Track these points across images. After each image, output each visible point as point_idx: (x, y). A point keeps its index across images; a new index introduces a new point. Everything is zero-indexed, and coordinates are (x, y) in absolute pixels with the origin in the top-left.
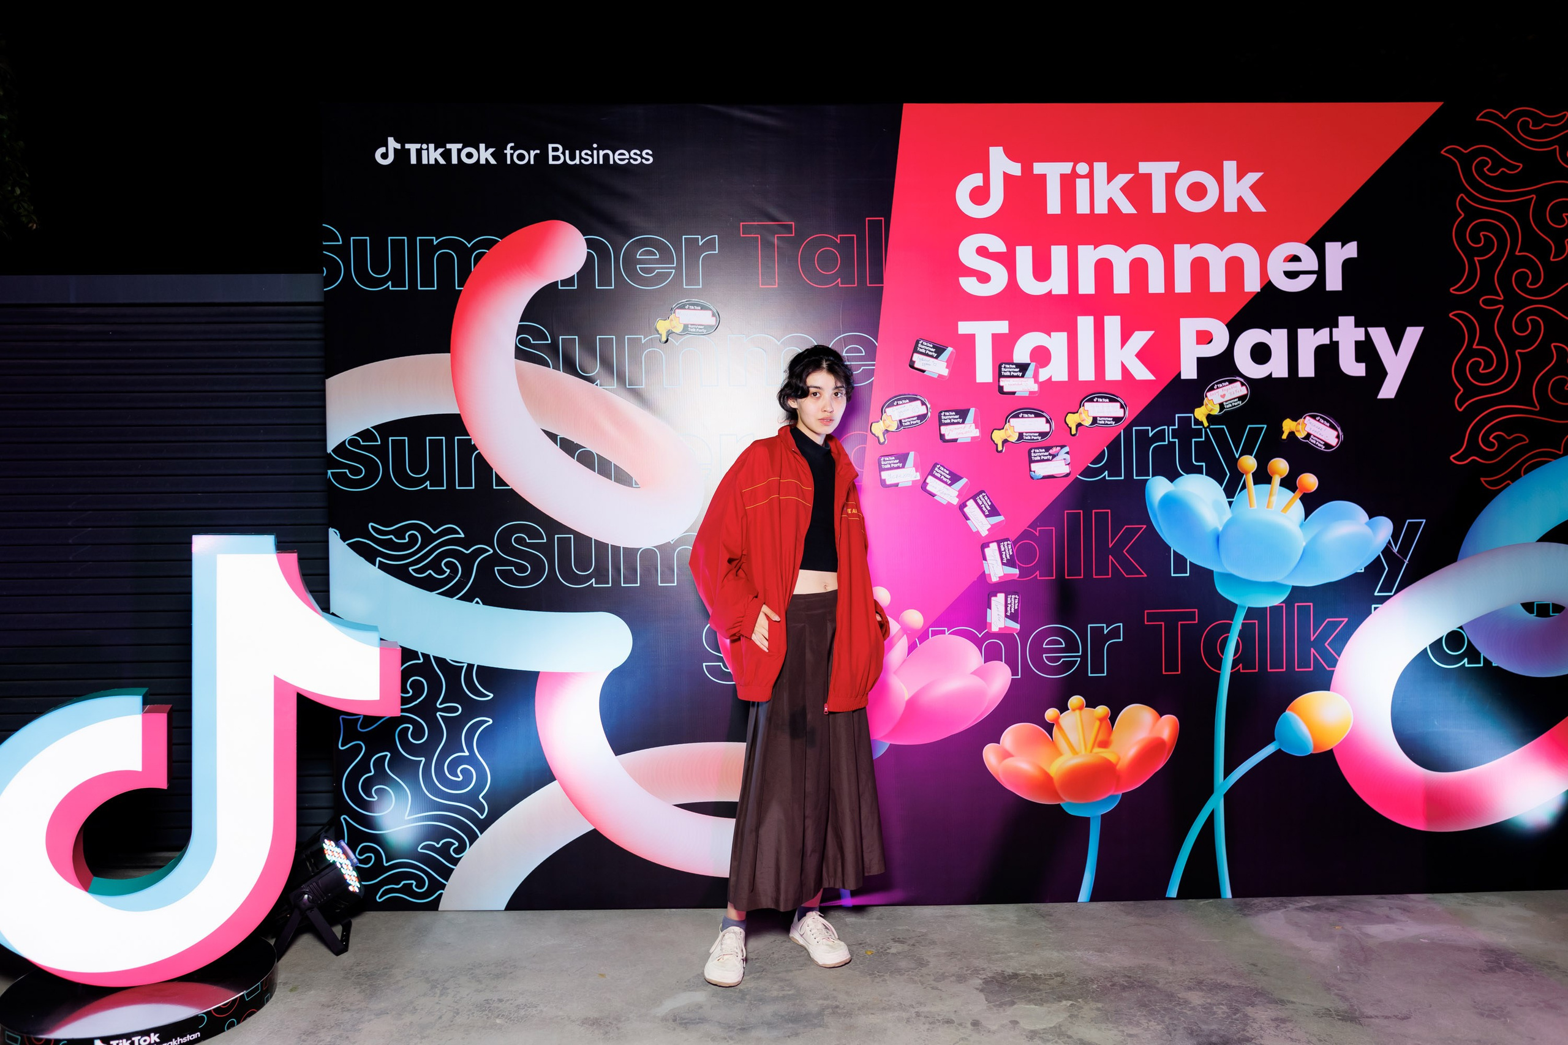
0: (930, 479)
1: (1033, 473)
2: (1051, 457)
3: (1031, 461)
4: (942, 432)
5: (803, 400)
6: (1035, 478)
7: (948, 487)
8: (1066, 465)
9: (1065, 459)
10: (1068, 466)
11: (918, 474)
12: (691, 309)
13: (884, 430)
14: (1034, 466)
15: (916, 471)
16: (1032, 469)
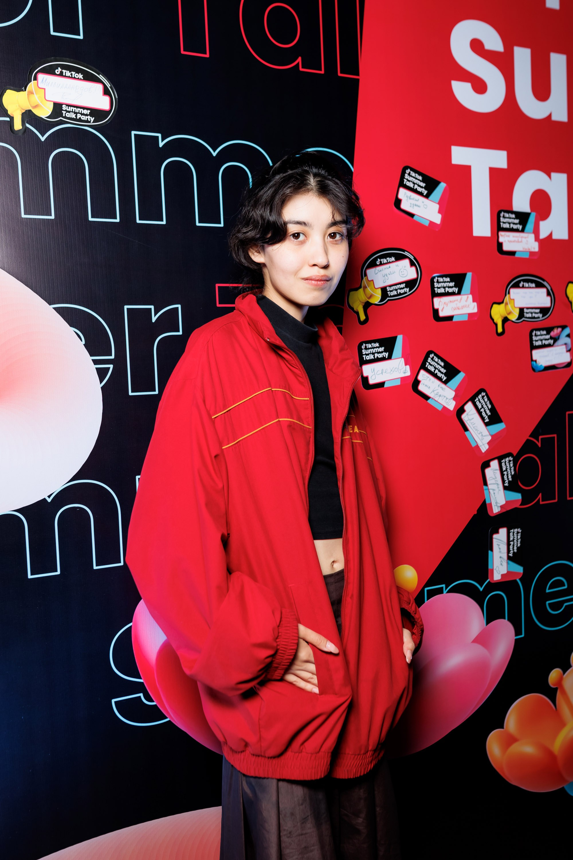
0: (423, 376)
1: (534, 363)
2: (551, 342)
3: (534, 347)
4: (436, 306)
5: (276, 247)
6: (537, 370)
7: (443, 385)
8: (567, 351)
9: (566, 344)
10: (568, 354)
11: (408, 367)
12: (65, 76)
13: (365, 301)
14: (537, 354)
15: (406, 364)
16: (534, 358)
